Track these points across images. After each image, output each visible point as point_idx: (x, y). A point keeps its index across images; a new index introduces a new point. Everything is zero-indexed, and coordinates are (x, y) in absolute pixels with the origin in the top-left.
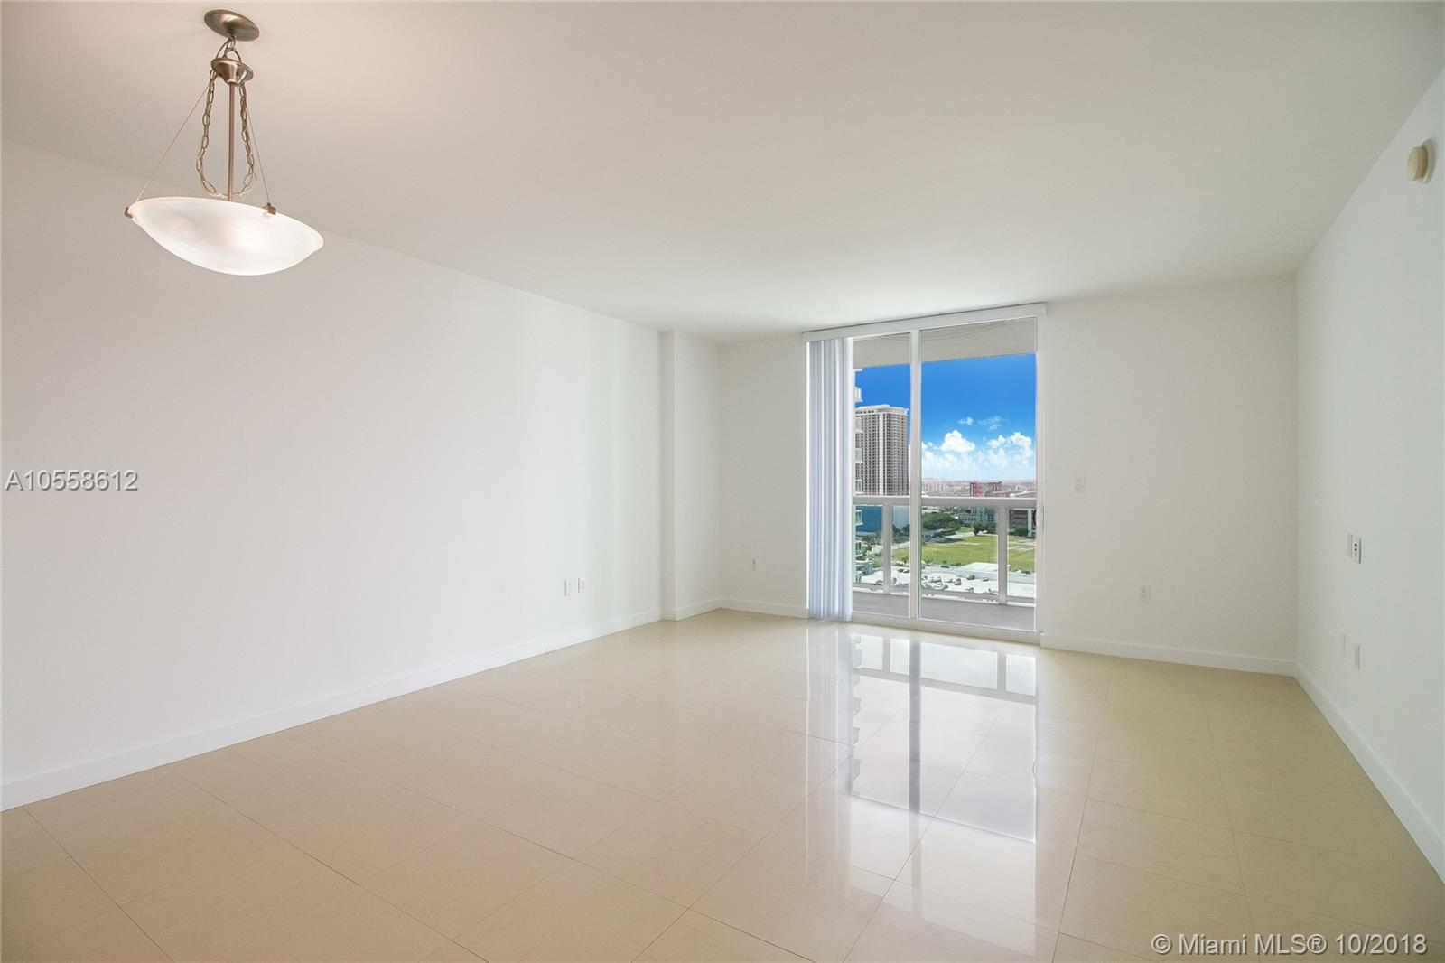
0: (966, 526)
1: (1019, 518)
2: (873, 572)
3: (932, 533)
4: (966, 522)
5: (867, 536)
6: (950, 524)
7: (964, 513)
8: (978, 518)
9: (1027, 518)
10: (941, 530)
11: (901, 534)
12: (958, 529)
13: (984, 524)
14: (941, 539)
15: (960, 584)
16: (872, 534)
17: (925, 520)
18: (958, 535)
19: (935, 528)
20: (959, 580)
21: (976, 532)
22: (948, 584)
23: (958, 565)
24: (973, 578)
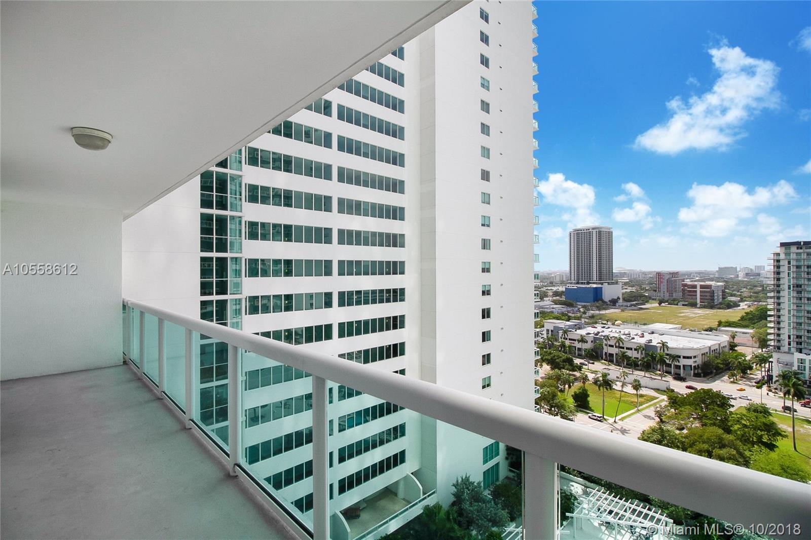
0: (653, 299)
1: (691, 295)
2: (585, 328)
3: (629, 304)
4: (653, 298)
5: (585, 305)
6: (642, 299)
7: (652, 292)
8: (662, 295)
9: (696, 295)
10: (636, 302)
11: (607, 305)
12: (647, 302)
13: (666, 299)
14: (635, 308)
15: (643, 337)
16: (588, 304)
17: (625, 296)
18: (647, 306)
19: (632, 301)
20: (643, 334)
21: (660, 304)
22: (634, 336)
23: (645, 324)
24: (653, 333)
